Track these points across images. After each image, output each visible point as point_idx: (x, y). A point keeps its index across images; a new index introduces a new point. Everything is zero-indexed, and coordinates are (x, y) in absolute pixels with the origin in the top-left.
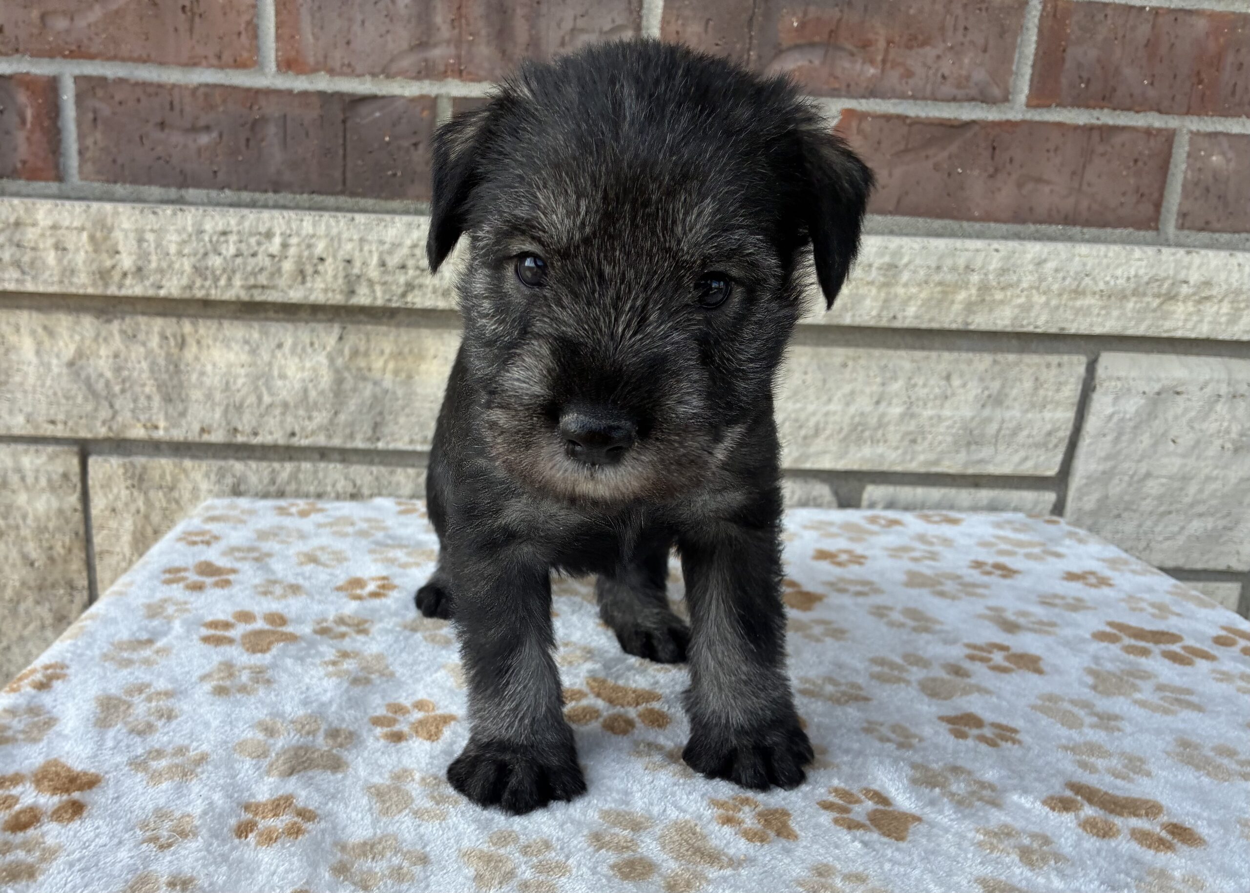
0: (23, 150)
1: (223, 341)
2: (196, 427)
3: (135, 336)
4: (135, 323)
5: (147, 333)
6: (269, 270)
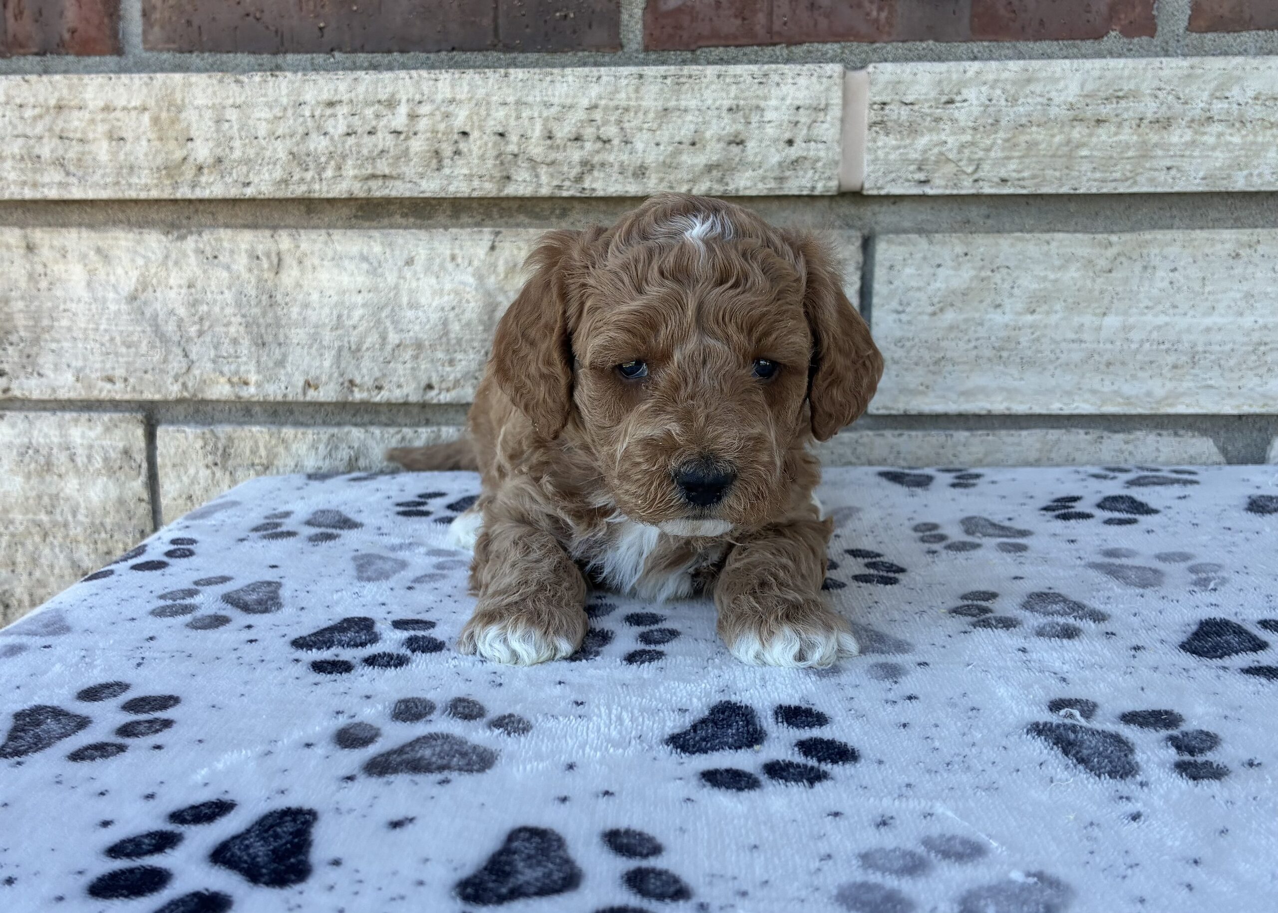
0: (71, 16)
1: (333, 259)
2: (301, 384)
3: (216, 257)
4: (216, 240)
5: (232, 252)
6: (392, 153)
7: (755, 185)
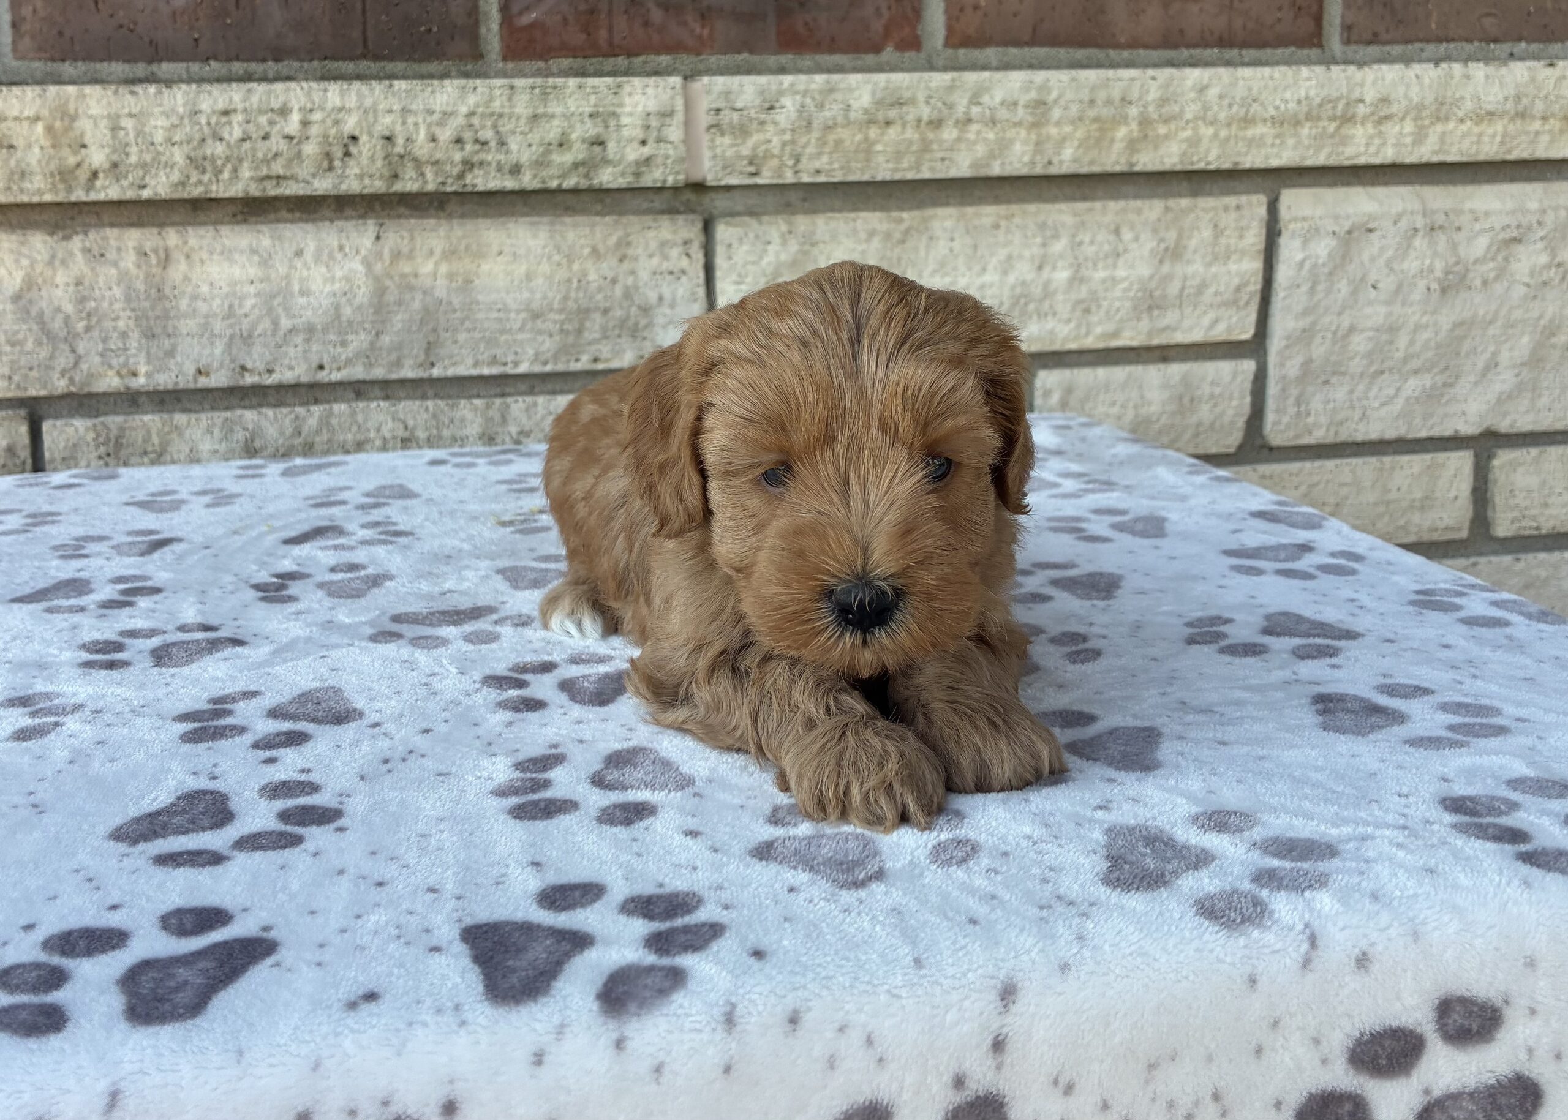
1: (222, 253)
2: (192, 372)
3: (102, 255)
4: (103, 239)
5: (119, 249)
6: (285, 156)
7: (615, 179)
